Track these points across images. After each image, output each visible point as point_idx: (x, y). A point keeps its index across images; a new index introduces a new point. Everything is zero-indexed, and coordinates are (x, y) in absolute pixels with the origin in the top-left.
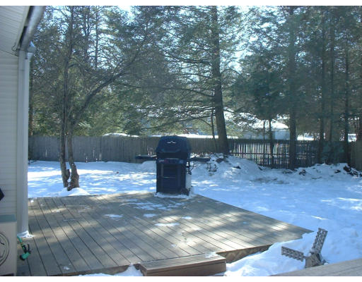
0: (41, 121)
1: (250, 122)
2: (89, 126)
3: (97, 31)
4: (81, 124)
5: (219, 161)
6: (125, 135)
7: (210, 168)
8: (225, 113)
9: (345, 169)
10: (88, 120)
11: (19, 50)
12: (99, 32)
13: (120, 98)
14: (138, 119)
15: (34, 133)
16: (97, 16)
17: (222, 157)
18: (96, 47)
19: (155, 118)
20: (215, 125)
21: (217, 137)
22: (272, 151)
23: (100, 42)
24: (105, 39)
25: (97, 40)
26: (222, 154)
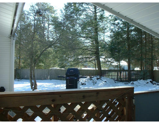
0: (24, 63)
1: (112, 62)
2: (43, 65)
3: (48, 24)
4: (40, 64)
5: (97, 79)
6: (58, 68)
7: (94, 82)
8: (100, 59)
9: (151, 82)
10: (43, 62)
11: (11, 37)
12: (49, 25)
13: (56, 53)
14: (64, 61)
15: (21, 68)
16: (48, 18)
17: (99, 77)
18: (48, 31)
19: (71, 61)
20: (96, 64)
21: (97, 69)
22: (120, 75)
23: (49, 29)
24: (51, 28)
25: (48, 28)
26: (99, 76)
